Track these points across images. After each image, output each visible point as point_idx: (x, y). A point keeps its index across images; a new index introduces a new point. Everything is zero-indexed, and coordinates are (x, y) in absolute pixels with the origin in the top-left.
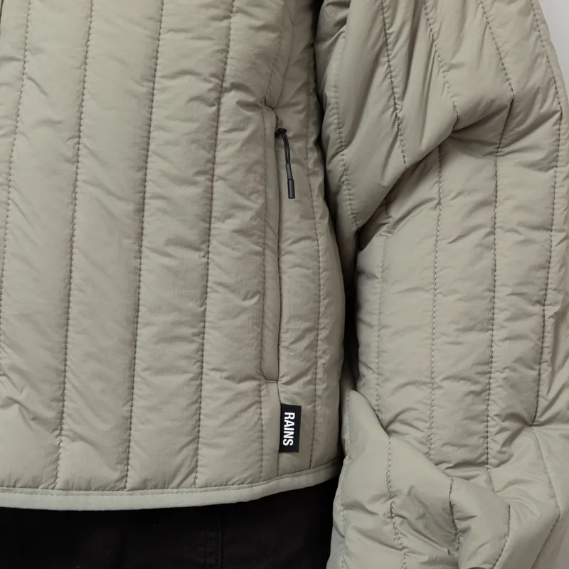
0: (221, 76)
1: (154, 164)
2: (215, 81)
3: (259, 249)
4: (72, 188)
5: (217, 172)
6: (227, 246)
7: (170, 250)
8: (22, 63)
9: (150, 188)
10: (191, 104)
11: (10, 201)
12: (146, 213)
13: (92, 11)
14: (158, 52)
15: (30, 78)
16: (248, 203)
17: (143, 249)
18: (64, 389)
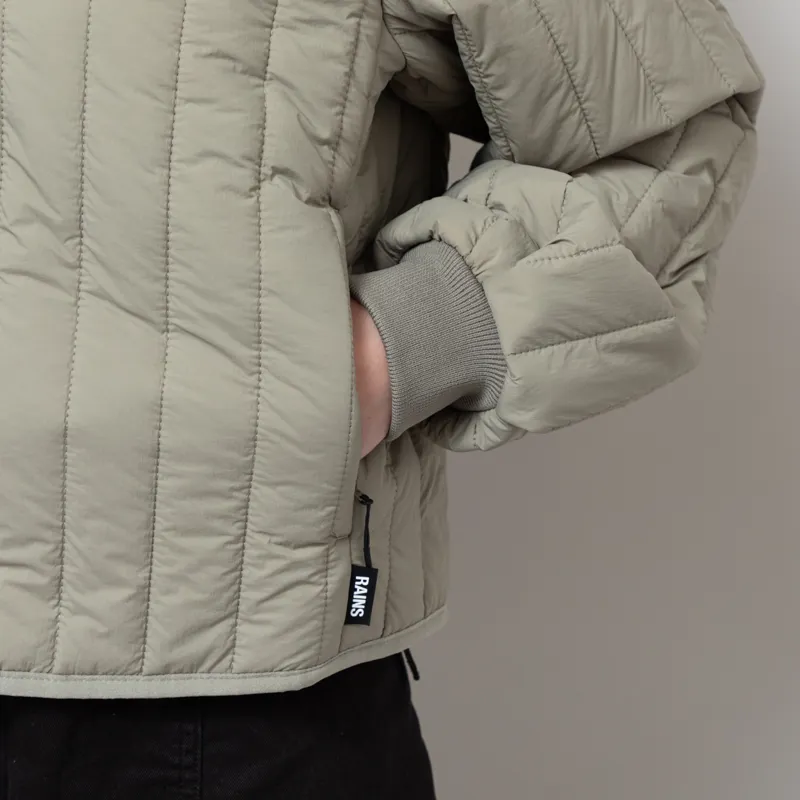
0: (257, 159)
1: (176, 272)
2: (250, 164)
4: (74, 301)
10: (219, 195)
13: (86, 72)
14: (173, 129)
18: (63, 549)
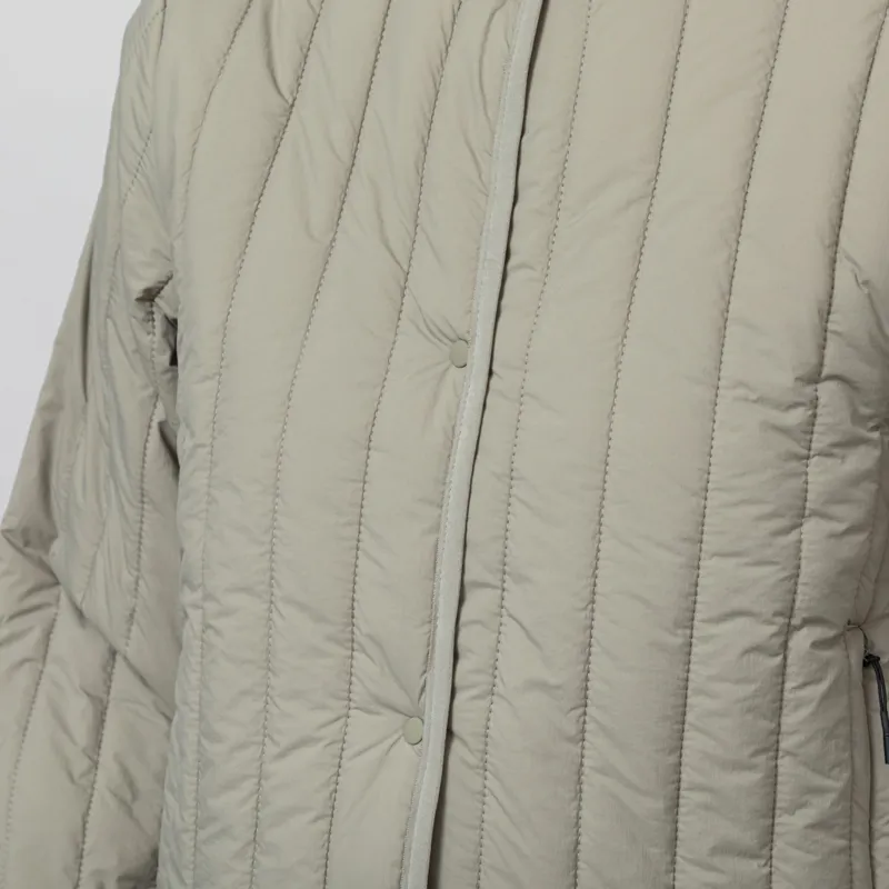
0: (789, 612)
1: (693, 740)
2: (781, 620)
3: (842, 843)
4: (576, 778)
5: (783, 745)
6: (798, 848)
7: (717, 861)
8: (499, 592)
9: (687, 776)
10: (745, 658)
11: (486, 791)
12: (682, 810)
13: (601, 525)
14: (697, 586)
15: (510, 616)
16: (829, 783)
17: (678, 858)
